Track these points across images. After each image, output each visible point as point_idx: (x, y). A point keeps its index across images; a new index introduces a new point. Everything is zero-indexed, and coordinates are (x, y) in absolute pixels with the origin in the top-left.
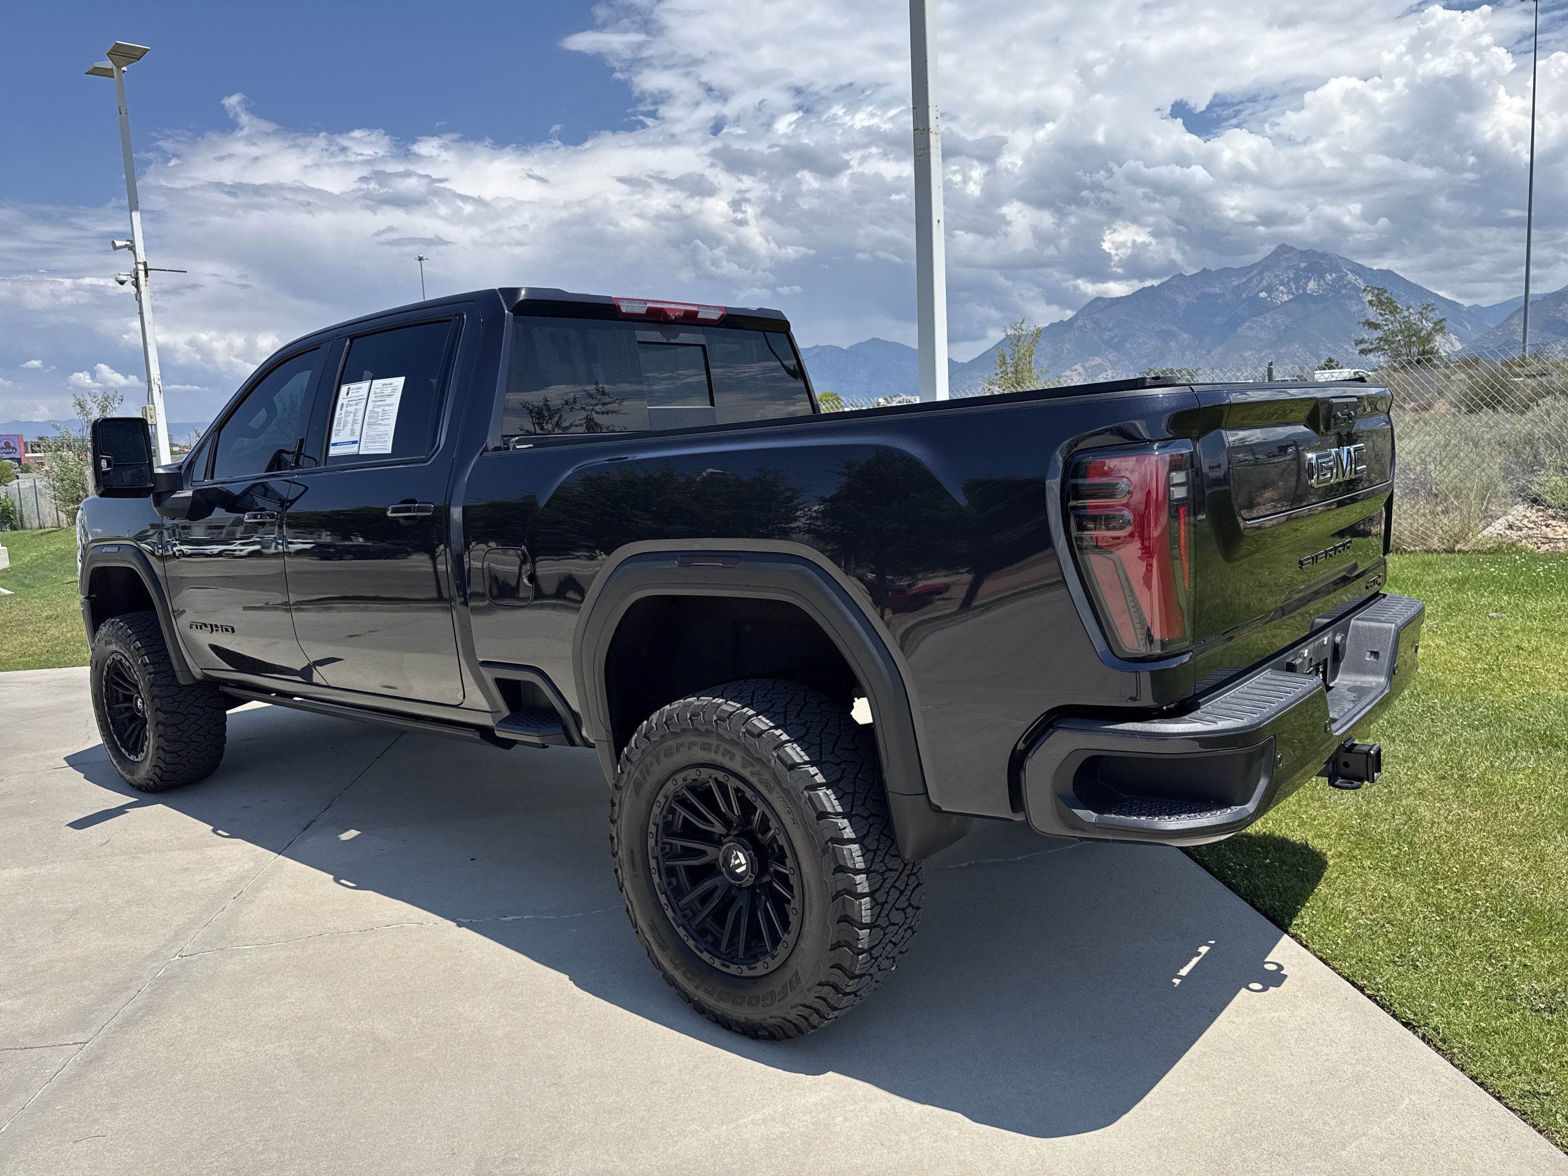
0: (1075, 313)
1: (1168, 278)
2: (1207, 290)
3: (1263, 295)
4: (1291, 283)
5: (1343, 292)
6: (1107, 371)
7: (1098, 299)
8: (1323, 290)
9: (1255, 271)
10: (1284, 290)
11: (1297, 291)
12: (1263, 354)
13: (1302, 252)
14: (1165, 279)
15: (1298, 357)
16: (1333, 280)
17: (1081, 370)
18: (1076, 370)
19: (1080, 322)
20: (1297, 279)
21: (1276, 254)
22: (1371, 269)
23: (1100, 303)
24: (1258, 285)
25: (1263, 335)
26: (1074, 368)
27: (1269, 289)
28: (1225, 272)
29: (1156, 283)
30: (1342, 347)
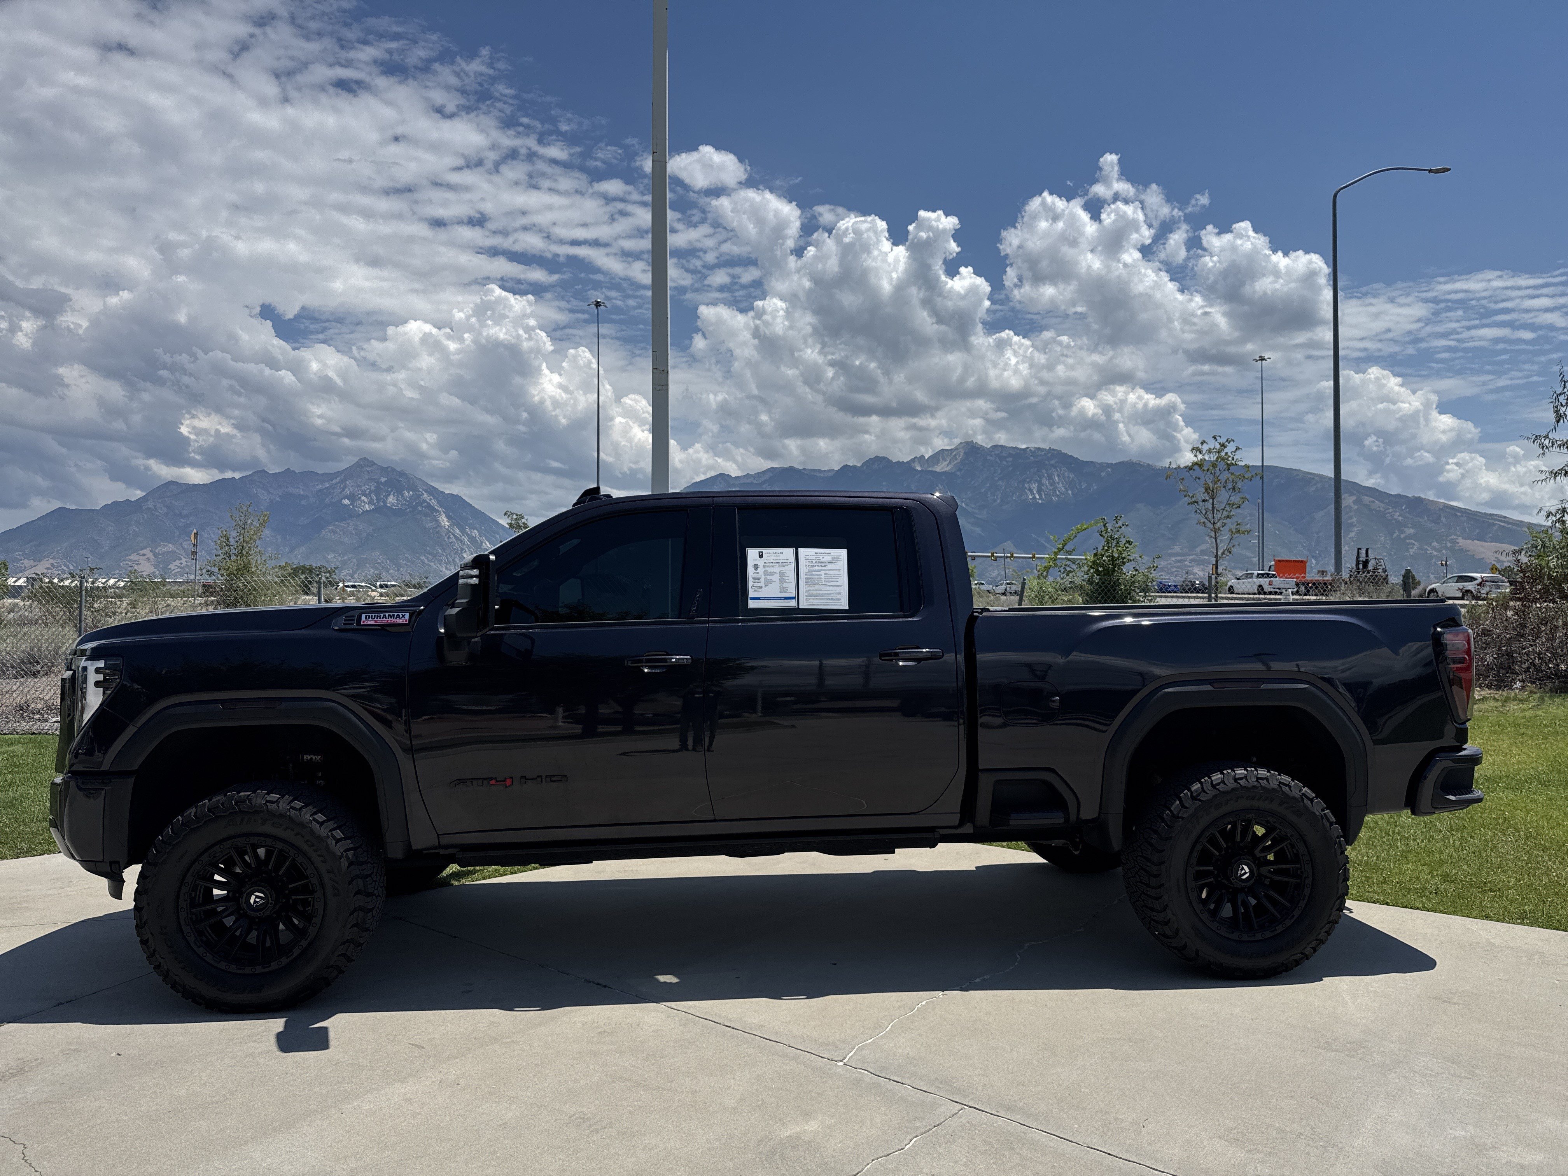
0: (144, 494)
1: (251, 473)
2: (291, 490)
3: (346, 502)
4: (373, 495)
5: (420, 508)
6: (180, 559)
7: (171, 483)
8: (402, 505)
9: (338, 479)
10: (366, 500)
11: (378, 503)
12: (346, 558)
13: (383, 468)
14: (247, 473)
15: (379, 563)
16: (410, 497)
17: (150, 555)
18: (144, 555)
19: (150, 504)
20: (377, 491)
21: (357, 465)
22: (443, 493)
23: (174, 487)
24: (341, 492)
25: (346, 540)
26: (142, 552)
27: (352, 498)
28: (309, 475)
29: (237, 475)
30: (419, 559)
